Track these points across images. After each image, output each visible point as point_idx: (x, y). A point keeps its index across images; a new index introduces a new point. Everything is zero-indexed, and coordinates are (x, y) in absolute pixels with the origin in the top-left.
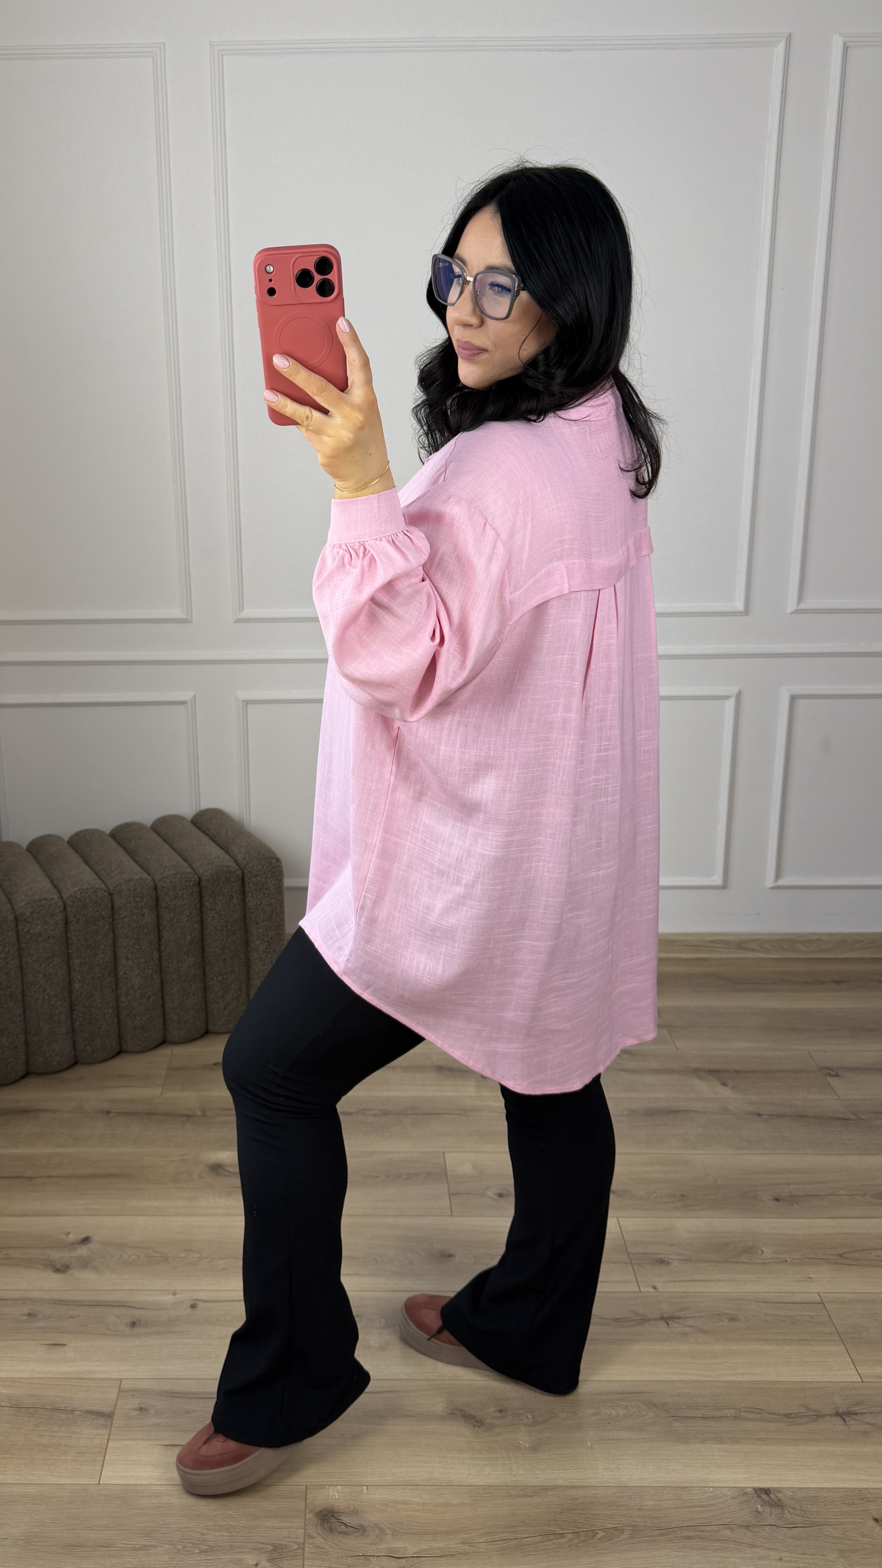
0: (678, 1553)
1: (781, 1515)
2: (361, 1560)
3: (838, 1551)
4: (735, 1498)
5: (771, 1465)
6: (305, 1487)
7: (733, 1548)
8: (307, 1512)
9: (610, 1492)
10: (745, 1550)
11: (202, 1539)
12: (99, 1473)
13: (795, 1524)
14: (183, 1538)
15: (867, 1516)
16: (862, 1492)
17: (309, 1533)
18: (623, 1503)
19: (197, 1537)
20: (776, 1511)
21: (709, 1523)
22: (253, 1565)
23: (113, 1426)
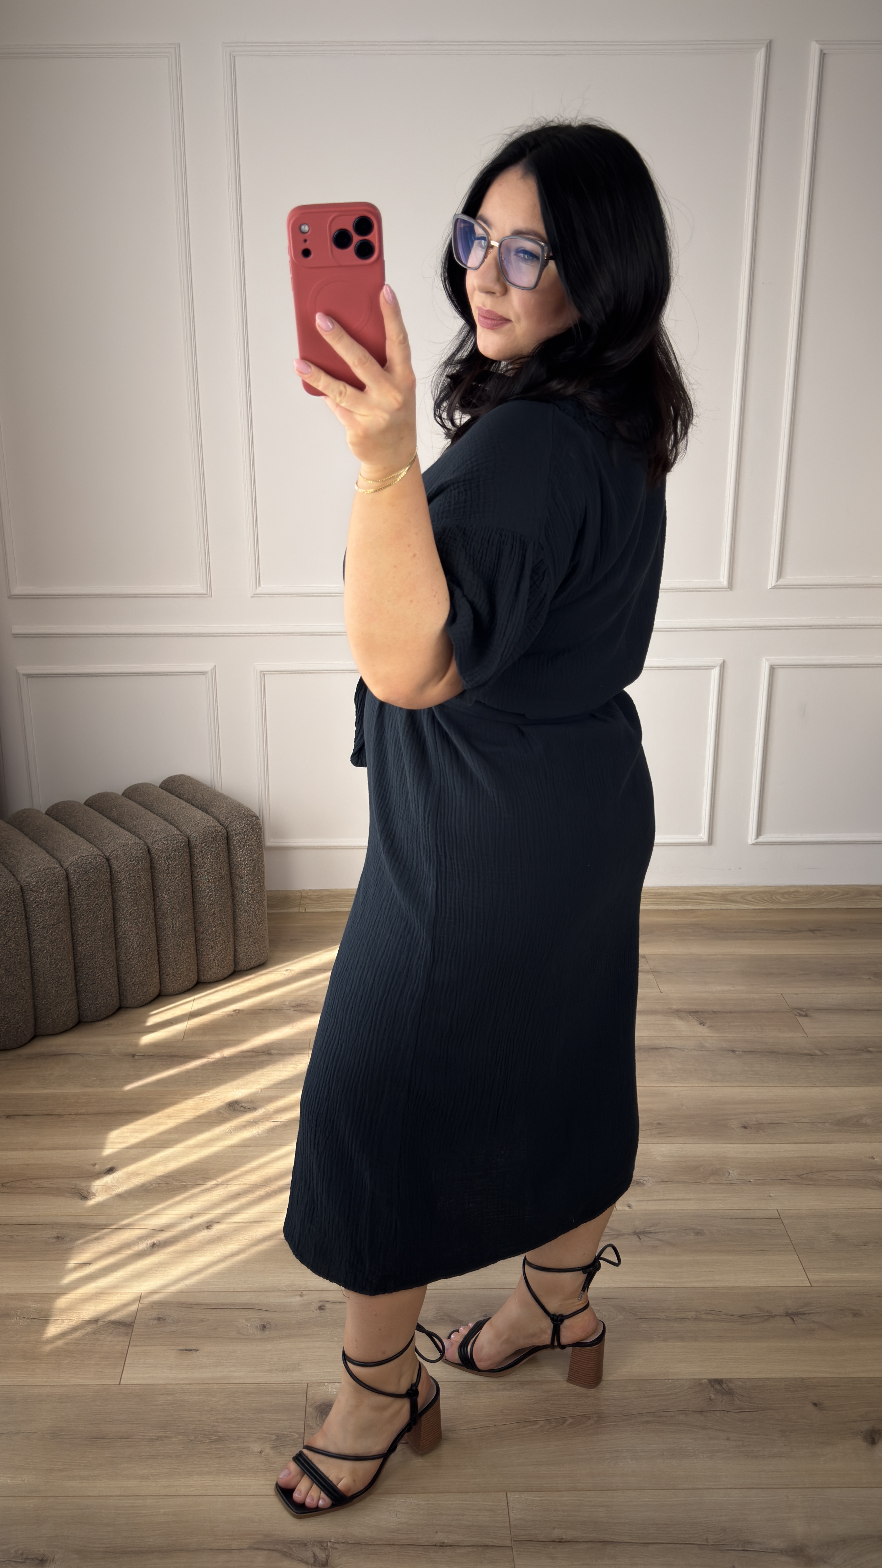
0: (639, 1436)
1: (731, 1402)
3: (779, 1431)
4: (692, 1388)
5: (725, 1358)
6: (306, 1384)
7: (687, 1430)
8: (307, 1406)
10: (698, 1432)
11: (212, 1431)
12: (120, 1376)
13: (743, 1409)
14: (192, 1429)
15: (807, 1401)
16: (804, 1380)
17: (309, 1424)
19: (207, 1429)
20: (727, 1398)
21: (667, 1409)
22: (257, 1452)
23: (133, 1333)
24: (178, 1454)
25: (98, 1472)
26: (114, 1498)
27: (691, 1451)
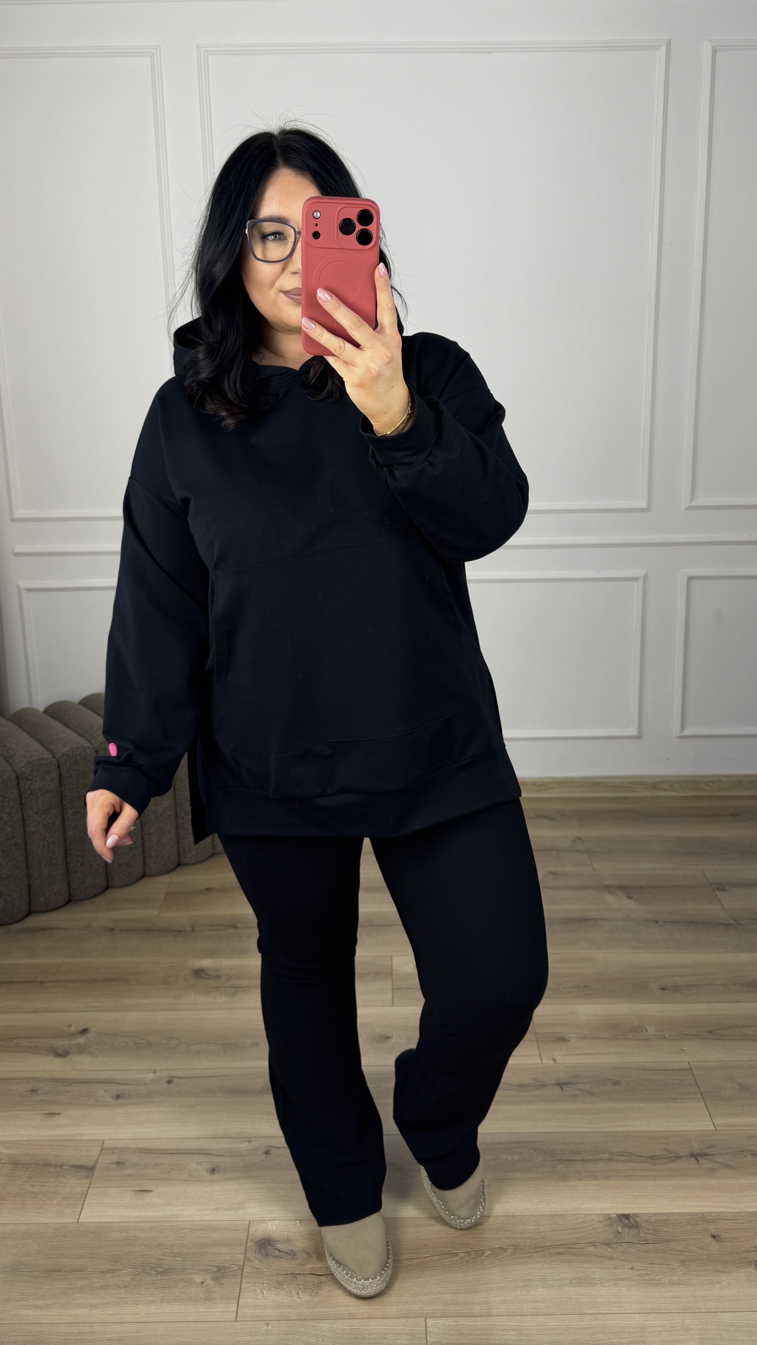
0: (550, 1266)
1: (637, 1235)
2: (288, 1278)
3: (679, 1261)
4: (601, 1222)
5: (633, 1196)
6: (248, 1222)
7: (595, 1260)
8: (248, 1241)
9: (499, 1220)
10: (604, 1262)
11: (159, 1264)
12: (79, 1214)
13: (647, 1241)
14: (141, 1263)
15: (706, 1233)
16: (705, 1215)
17: (248, 1257)
18: (509, 1228)
19: (155, 1262)
20: (633, 1231)
21: (577, 1242)
22: (199, 1283)
23: (94, 1176)
24: (126, 1285)
25: (52, 1302)
26: (65, 1325)
27: (598, 1279)
